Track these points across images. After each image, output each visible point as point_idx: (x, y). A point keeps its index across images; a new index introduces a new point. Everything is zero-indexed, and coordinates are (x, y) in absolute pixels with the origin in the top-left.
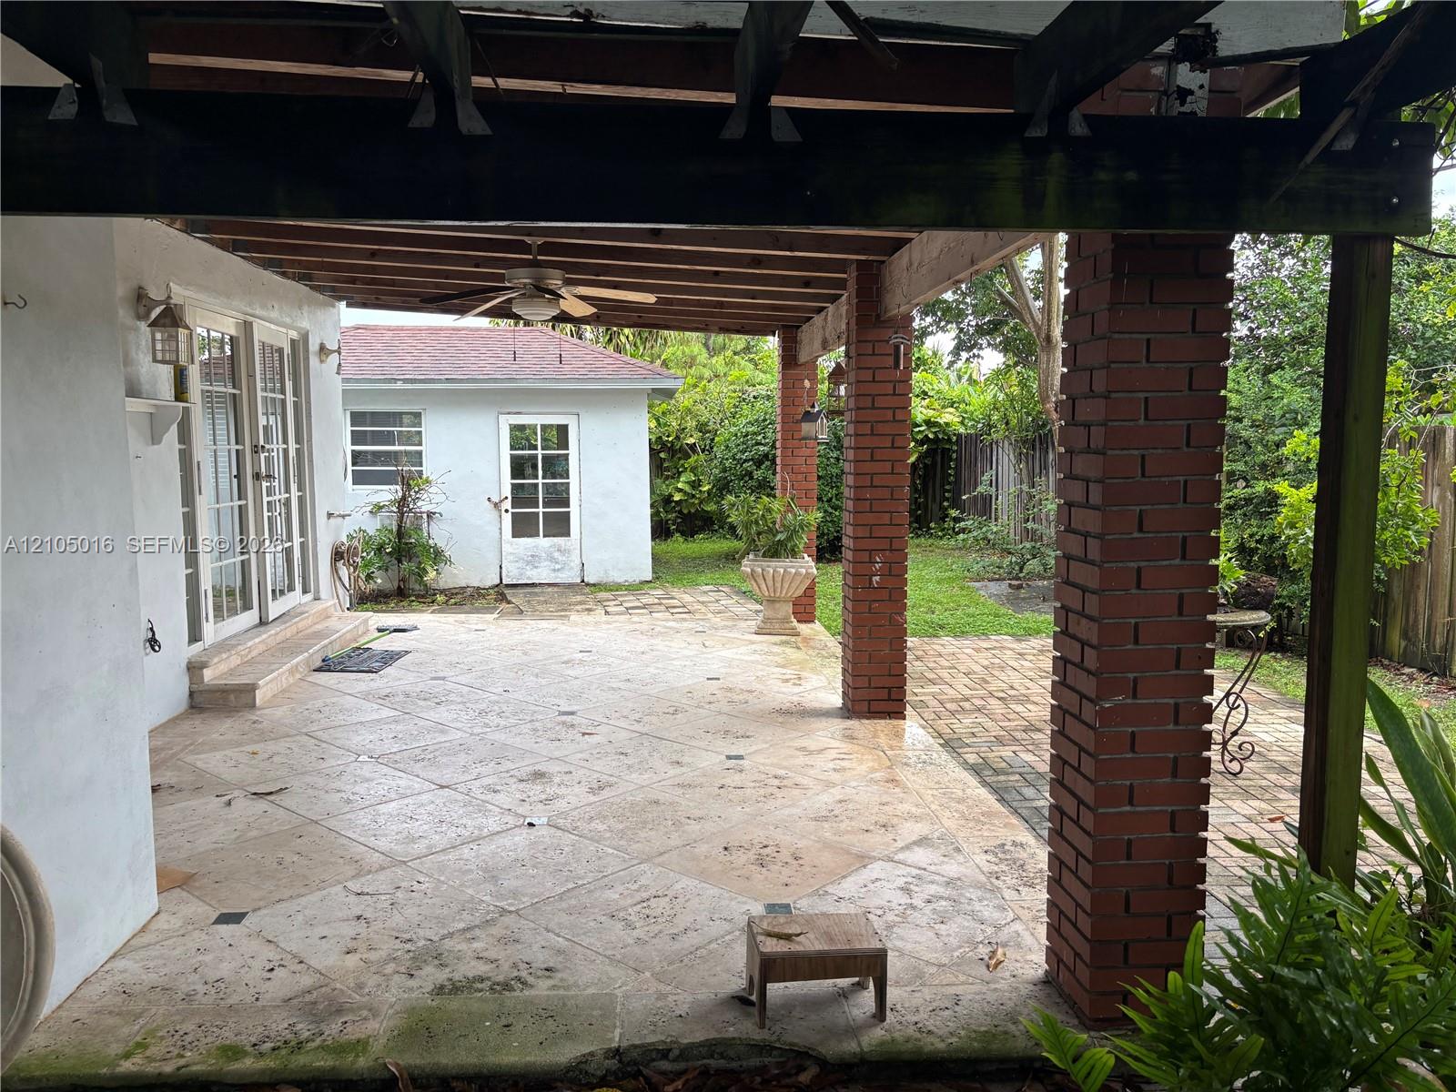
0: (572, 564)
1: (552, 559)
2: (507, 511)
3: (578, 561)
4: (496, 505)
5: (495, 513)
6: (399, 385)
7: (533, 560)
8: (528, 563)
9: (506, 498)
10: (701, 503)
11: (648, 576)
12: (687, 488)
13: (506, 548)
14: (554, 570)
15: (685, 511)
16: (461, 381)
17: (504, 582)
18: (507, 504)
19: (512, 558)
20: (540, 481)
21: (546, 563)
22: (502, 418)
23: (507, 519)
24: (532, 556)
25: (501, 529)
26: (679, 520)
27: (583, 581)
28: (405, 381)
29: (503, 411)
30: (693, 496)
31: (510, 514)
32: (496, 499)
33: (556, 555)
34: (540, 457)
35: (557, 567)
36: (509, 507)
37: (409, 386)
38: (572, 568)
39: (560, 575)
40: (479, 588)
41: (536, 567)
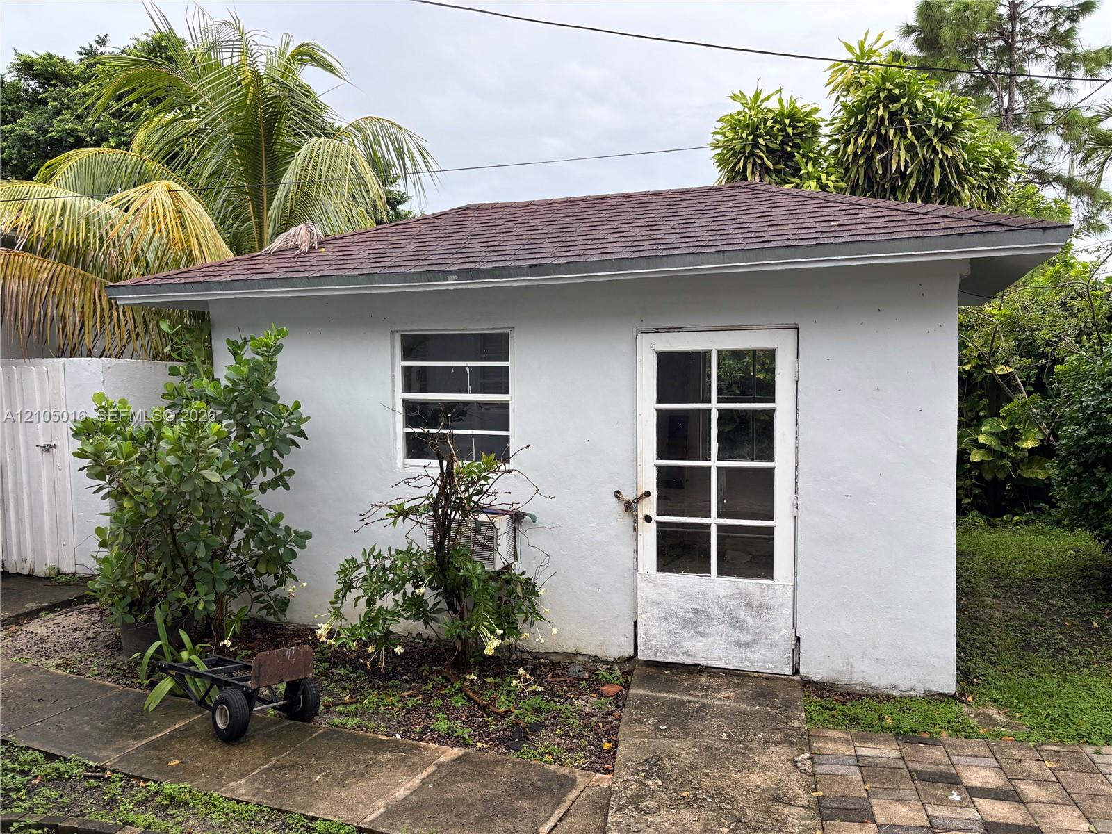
0: (775, 636)
1: (735, 622)
2: (648, 519)
3: (787, 632)
4: (630, 507)
5: (627, 521)
6: (452, 284)
7: (696, 619)
8: (686, 624)
9: (648, 494)
10: (1016, 465)
11: (947, 682)
12: (994, 443)
13: (646, 591)
14: (738, 644)
15: (988, 477)
16: (556, 268)
17: (641, 656)
18: (649, 507)
19: (655, 611)
20: (714, 463)
21: (722, 628)
22: (643, 340)
23: (649, 537)
24: (695, 611)
25: (636, 551)
26: (977, 491)
27: (797, 672)
28: (463, 274)
29: (644, 326)
30: (1003, 455)
31: (653, 526)
32: (628, 495)
33: (743, 613)
34: (714, 416)
35: (745, 637)
36: (652, 512)
37: (468, 285)
38: (774, 644)
39: (751, 656)
40: (596, 660)
41: (702, 634)
